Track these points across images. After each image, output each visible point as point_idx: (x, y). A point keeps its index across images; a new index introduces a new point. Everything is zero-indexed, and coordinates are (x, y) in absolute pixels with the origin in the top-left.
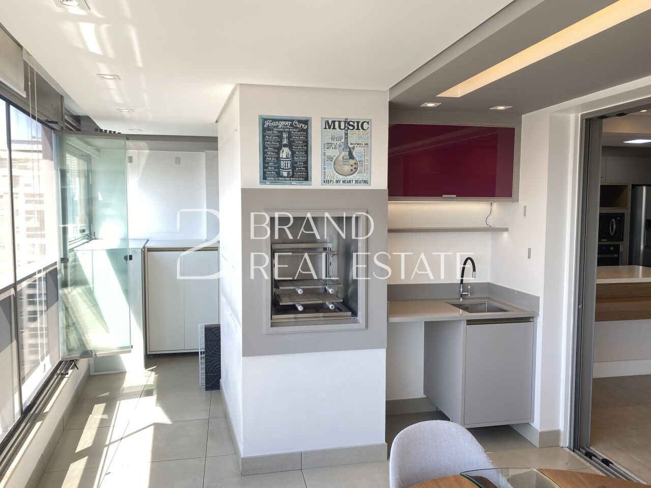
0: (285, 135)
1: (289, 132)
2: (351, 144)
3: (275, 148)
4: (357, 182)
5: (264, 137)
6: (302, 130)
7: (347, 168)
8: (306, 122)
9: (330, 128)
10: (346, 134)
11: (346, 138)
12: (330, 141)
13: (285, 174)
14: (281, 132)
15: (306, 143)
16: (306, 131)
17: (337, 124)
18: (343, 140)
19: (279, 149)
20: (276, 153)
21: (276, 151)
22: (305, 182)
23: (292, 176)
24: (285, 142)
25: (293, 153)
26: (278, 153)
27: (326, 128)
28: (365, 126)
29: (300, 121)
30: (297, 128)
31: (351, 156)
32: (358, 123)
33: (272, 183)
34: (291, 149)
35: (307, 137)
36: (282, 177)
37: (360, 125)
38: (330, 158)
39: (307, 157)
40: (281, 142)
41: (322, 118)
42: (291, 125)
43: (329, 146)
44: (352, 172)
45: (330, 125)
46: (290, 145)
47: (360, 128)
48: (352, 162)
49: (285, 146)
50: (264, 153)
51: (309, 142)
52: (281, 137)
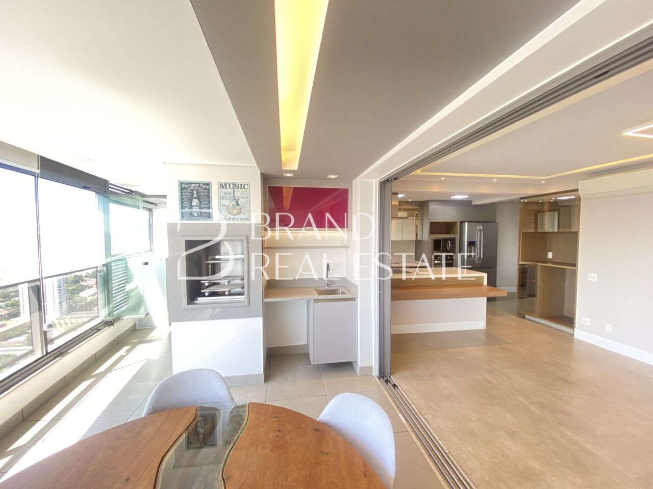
0: (195, 192)
1: (198, 190)
2: (238, 197)
3: (189, 200)
4: (242, 219)
5: (182, 193)
6: (206, 189)
7: (235, 211)
8: (208, 184)
9: (223, 188)
10: (234, 191)
11: (234, 194)
12: (224, 195)
13: (196, 215)
14: (192, 190)
15: (208, 196)
16: (208, 189)
17: (228, 186)
18: (232, 195)
19: (191, 200)
20: (190, 203)
21: (190, 201)
22: (209, 219)
23: (200, 216)
24: (195, 196)
25: (200, 202)
26: (191, 203)
27: (221, 188)
28: (246, 186)
29: (204, 184)
30: (202, 188)
31: (237, 204)
32: (241, 185)
33: (187, 220)
34: (199, 200)
35: (209, 193)
36: (194, 216)
37: (242, 186)
38: (224, 205)
39: (209, 204)
40: (192, 196)
41: (218, 182)
42: (199, 186)
43: (223, 198)
44: (238, 213)
45: (223, 186)
46: (198, 198)
47: (242, 187)
48: (238, 207)
49: (195, 198)
50: (182, 202)
51: (210, 196)
52: (192, 193)
